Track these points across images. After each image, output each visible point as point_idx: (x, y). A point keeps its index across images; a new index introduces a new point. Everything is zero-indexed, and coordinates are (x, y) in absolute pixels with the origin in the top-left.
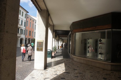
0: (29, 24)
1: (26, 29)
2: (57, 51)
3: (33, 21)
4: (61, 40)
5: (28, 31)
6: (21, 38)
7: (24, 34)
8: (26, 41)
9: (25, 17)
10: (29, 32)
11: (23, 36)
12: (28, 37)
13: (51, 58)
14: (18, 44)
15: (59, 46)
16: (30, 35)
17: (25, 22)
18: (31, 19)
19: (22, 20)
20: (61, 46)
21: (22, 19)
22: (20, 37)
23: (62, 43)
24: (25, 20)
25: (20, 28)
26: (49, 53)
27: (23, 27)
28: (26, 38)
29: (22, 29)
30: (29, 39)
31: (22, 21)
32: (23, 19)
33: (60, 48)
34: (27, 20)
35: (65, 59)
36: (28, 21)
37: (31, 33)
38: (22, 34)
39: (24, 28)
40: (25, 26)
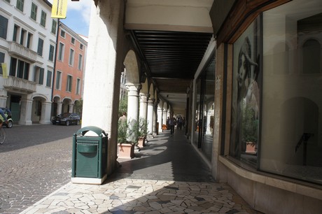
0: (66, 54)
1: (56, 70)
2: (148, 138)
3: (81, 46)
4: (165, 104)
5: (61, 75)
6: (35, 95)
7: (48, 85)
8: (55, 106)
9: (53, 31)
10: (66, 78)
11: (43, 91)
12: (62, 94)
13: (99, 181)
14: (24, 115)
15: (157, 124)
16: (70, 88)
17: (52, 47)
18: (73, 40)
19: (42, 38)
20: (165, 123)
21: (40, 33)
22: (30, 92)
23: (168, 115)
24: (51, 40)
25: (33, 62)
26: (86, 150)
27: (45, 62)
28: (57, 98)
29: (42, 67)
30: (67, 102)
31: (41, 42)
32: (45, 36)
33: (160, 130)
34: (59, 42)
35: (182, 185)
36: (62, 45)
37: (74, 83)
38: (41, 83)
39: (48, 66)
40: (51, 58)
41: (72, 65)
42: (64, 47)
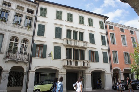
7: (105, 61)
9: (102, 27)
11: (100, 65)
16: (129, 61)
17: (103, 37)
19: (92, 33)
24: (100, 33)
25: (86, 48)
27: (98, 47)
29: (96, 50)
41: (127, 45)
42: (115, 35)
